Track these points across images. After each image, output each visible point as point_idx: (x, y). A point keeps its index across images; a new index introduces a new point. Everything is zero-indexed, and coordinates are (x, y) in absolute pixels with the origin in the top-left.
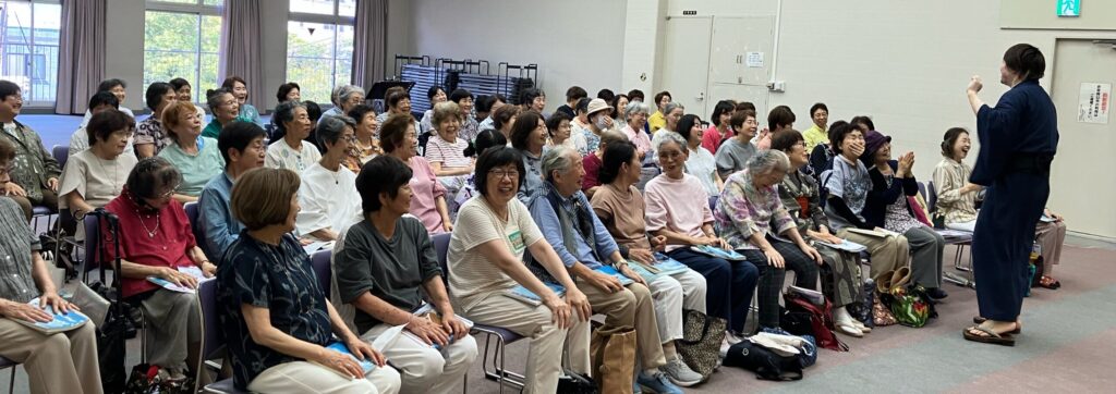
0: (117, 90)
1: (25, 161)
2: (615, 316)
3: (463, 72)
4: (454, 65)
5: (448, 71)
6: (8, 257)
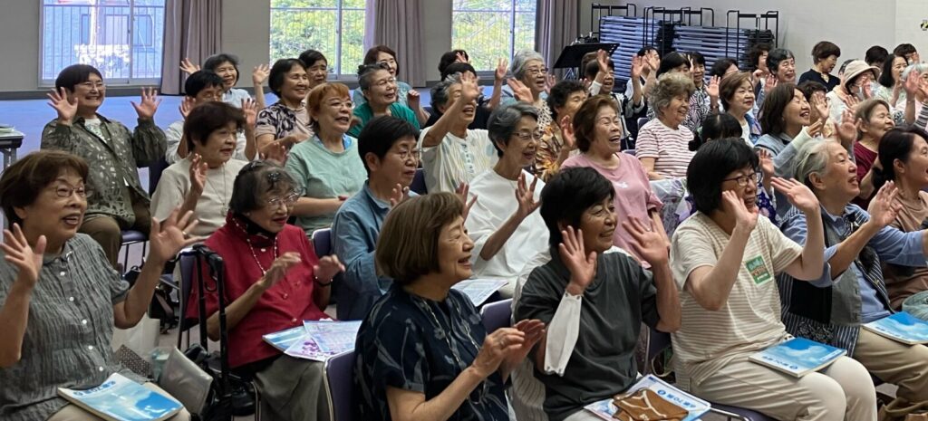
0: (225, 69)
1: (112, 169)
2: (911, 388)
3: (680, 23)
4: (668, 15)
5: (660, 23)
6: (85, 322)
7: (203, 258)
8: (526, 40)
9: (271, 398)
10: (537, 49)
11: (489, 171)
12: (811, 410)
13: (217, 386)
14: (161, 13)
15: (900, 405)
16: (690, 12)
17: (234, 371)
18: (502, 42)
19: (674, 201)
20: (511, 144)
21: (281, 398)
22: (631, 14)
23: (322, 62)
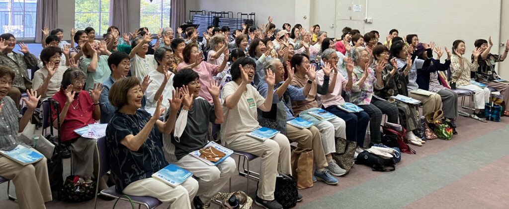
0: (59, 34)
1: (18, 71)
2: (302, 143)
3: (221, 17)
4: (216, 14)
5: (214, 17)
6: (8, 127)
7: (51, 103)
8: (167, 23)
9: (77, 152)
10: (170, 26)
11: (155, 70)
12: (268, 152)
13: (57, 149)
14: (35, 14)
15: (299, 150)
16: (224, 13)
17: (63, 143)
18: (158, 23)
19: (220, 80)
20: (163, 61)
21: (80, 152)
22: (204, 14)
23: (93, 31)
